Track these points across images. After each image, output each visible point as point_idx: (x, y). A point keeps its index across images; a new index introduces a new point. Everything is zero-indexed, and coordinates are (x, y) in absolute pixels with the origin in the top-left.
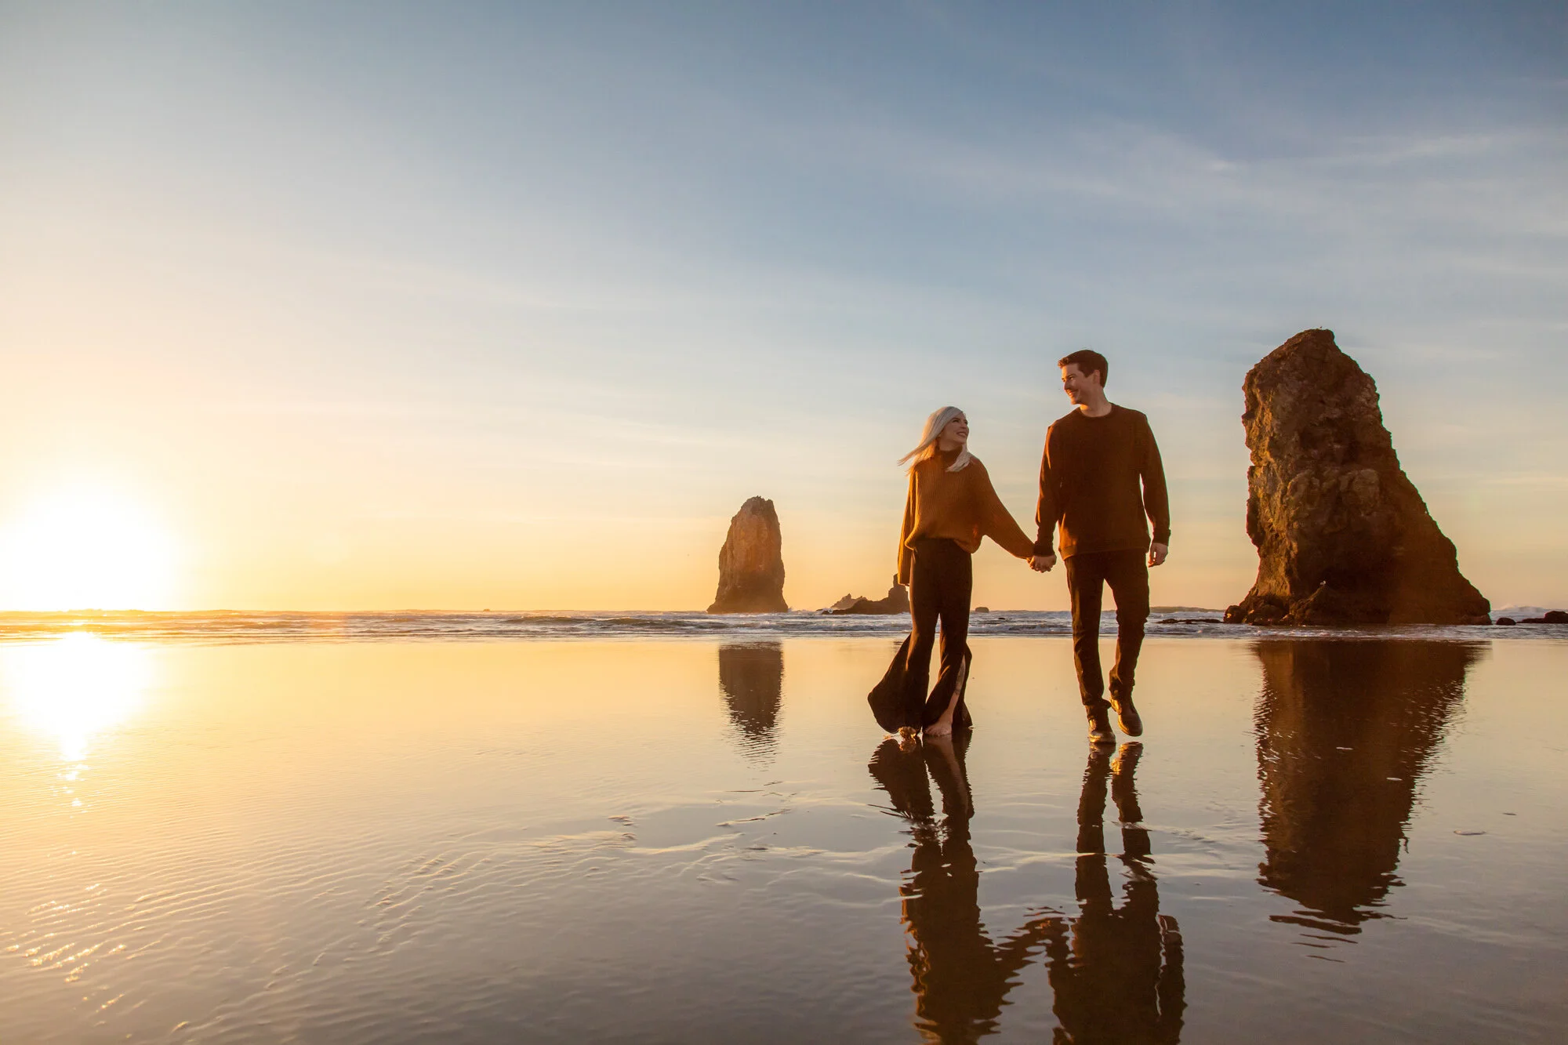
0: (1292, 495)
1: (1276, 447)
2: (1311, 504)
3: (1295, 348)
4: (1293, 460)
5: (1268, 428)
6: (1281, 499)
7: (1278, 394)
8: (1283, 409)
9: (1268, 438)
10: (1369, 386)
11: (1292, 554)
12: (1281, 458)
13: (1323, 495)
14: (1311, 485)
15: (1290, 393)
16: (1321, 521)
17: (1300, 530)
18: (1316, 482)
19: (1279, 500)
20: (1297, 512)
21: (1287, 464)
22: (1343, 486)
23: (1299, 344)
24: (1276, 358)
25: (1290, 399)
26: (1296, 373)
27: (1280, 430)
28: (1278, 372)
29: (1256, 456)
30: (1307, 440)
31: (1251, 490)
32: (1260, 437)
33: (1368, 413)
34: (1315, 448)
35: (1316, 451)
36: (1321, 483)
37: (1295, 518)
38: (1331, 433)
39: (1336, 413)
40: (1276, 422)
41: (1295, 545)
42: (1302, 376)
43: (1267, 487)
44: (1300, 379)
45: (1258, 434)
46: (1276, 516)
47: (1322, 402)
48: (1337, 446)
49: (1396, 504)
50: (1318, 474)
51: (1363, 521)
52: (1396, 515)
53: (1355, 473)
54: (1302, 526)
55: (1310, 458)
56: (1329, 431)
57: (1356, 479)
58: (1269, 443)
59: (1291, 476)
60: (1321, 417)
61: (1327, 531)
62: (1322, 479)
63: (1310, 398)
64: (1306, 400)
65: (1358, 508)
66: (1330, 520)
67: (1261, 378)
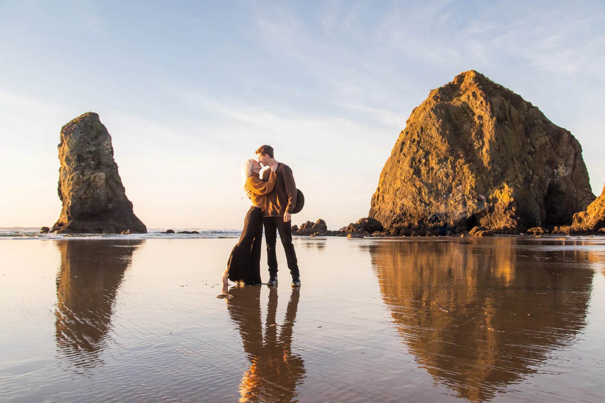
0: (72, 181)
1: (68, 160)
2: (79, 186)
3: (82, 119)
4: (73, 166)
5: (66, 152)
7: (70, 138)
8: (72, 144)
9: (65, 156)
10: (108, 139)
11: (70, 205)
12: (70, 165)
13: (84, 182)
14: (79, 178)
15: (76, 138)
16: (81, 193)
17: (73, 196)
18: (81, 176)
19: (67, 183)
20: (72, 188)
21: (71, 168)
22: (91, 180)
23: (83, 117)
24: (73, 123)
25: (75, 141)
26: (80, 130)
27: (70, 153)
28: (73, 129)
29: (62, 164)
30: (80, 159)
31: (60, 178)
32: (63, 155)
33: (106, 150)
34: (84, 162)
35: (83, 164)
37: (72, 191)
39: (93, 149)
40: (69, 150)
41: (70, 202)
42: (82, 132)
43: (64, 177)
44: (81, 133)
45: (62, 153)
46: (65, 190)
47: (89, 143)
48: (92, 162)
49: (111, 188)
50: (82, 173)
51: (98, 194)
52: (110, 192)
53: (97, 174)
54: (73, 194)
55: (80, 166)
56: (89, 156)
57: (97, 177)
58: (66, 158)
59: (72, 173)
60: (87, 150)
61: (83, 197)
62: (84, 175)
63: (84, 141)
64: (82, 142)
65: (97, 188)
66: (85, 193)
67: (66, 130)
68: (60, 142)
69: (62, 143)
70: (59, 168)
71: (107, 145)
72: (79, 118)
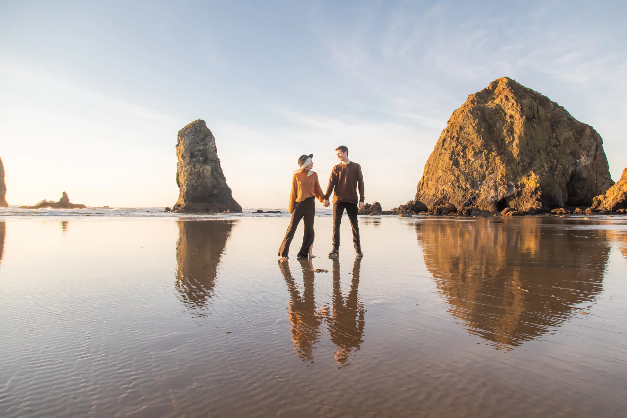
0: (186, 172)
1: (183, 157)
2: (191, 176)
3: (193, 125)
4: (187, 161)
6: (183, 173)
7: (185, 139)
9: (181, 153)
10: (213, 140)
11: (185, 191)
12: (185, 161)
13: (195, 173)
14: (191, 170)
15: (189, 140)
16: (193, 181)
17: (187, 184)
18: (193, 169)
20: (187, 179)
21: (186, 163)
22: (201, 171)
24: (186, 128)
25: (188, 142)
26: (192, 133)
27: (185, 151)
28: (186, 132)
29: (179, 159)
30: (192, 156)
31: (178, 170)
32: (179, 153)
33: (211, 149)
34: (195, 158)
35: (195, 159)
36: (195, 169)
37: (186, 180)
38: (199, 154)
39: (202, 148)
40: (184, 149)
41: (186, 189)
42: (194, 135)
43: (180, 169)
44: (193, 135)
45: (179, 152)
46: (182, 179)
47: (198, 144)
48: (201, 158)
49: (215, 178)
50: (194, 167)
51: (206, 182)
52: (215, 180)
53: (205, 167)
54: (187, 183)
55: (192, 161)
56: (199, 153)
57: (205, 169)
58: (182, 155)
59: (186, 167)
60: (197, 149)
61: (195, 184)
62: (195, 168)
63: (195, 142)
64: (193, 143)
65: (205, 178)
66: (196, 181)
67: (182, 134)
68: (177, 143)
69: (179, 144)
70: (177, 163)
71: (212, 145)
72: (191, 125)
